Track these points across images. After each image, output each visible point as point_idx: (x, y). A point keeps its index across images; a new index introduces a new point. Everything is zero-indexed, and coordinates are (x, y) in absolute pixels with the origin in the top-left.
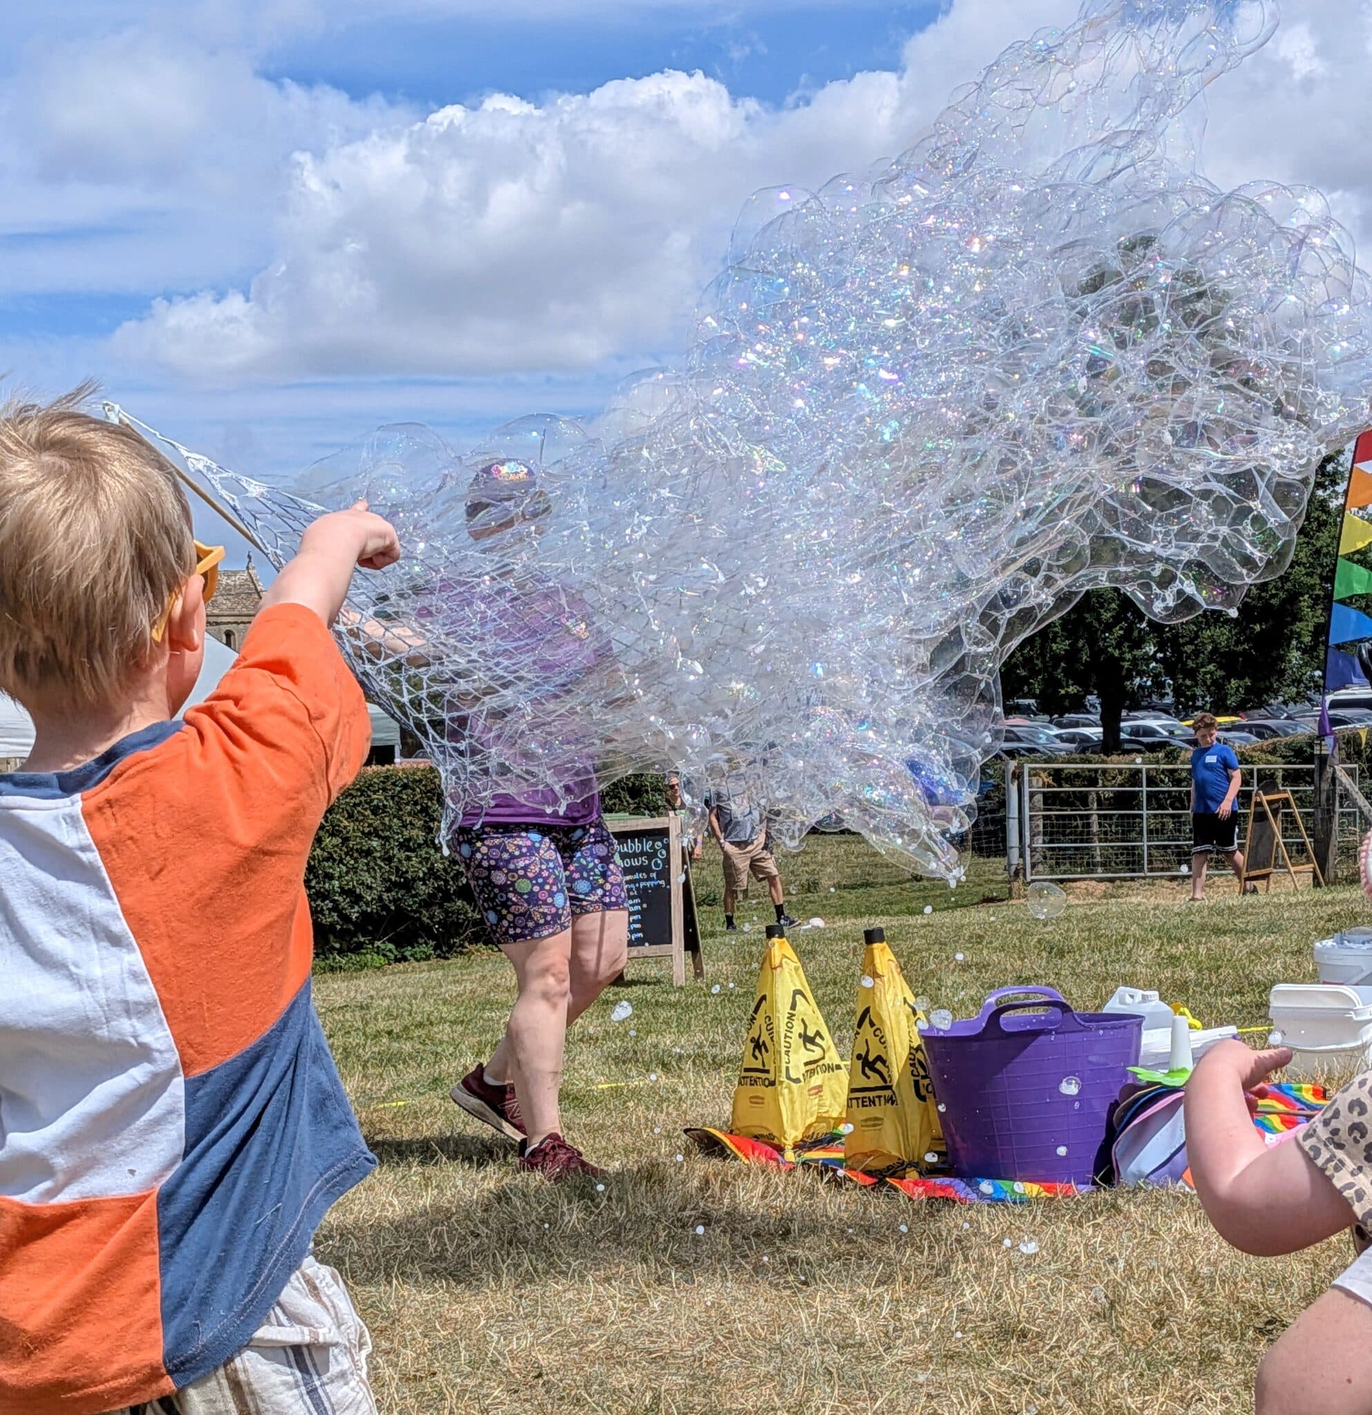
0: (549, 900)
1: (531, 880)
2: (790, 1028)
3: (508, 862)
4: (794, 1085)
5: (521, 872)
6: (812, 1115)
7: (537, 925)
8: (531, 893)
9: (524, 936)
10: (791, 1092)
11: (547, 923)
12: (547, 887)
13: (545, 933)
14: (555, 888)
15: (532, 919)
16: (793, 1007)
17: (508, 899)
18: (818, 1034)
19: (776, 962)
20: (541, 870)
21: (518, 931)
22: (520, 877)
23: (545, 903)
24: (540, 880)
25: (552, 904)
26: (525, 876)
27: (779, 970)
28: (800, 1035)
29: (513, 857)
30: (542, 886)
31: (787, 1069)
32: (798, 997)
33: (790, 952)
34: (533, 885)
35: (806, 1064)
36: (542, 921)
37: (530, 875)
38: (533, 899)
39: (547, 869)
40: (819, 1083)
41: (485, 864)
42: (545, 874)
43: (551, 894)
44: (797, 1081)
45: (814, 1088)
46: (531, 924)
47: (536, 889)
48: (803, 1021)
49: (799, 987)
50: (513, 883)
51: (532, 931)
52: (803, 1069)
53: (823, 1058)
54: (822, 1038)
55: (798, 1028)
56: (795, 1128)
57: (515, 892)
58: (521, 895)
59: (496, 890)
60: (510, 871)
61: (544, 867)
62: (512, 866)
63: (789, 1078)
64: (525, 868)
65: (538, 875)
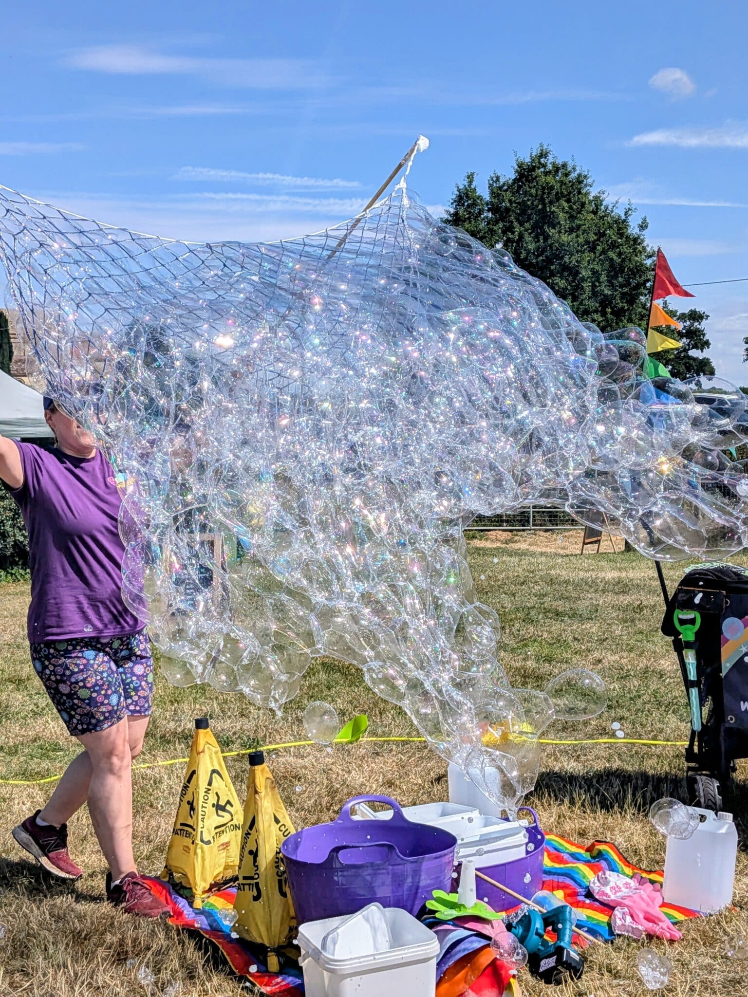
0: (106, 702)
1: (89, 688)
2: (206, 800)
3: (70, 676)
4: (205, 846)
5: (81, 684)
6: (220, 866)
7: (99, 721)
8: (90, 698)
9: (90, 731)
10: (203, 851)
11: (106, 718)
12: (103, 692)
13: (106, 726)
14: (109, 692)
15: (94, 718)
16: (210, 784)
17: (74, 704)
18: (228, 802)
19: (201, 749)
20: (97, 680)
21: (85, 726)
22: (80, 688)
23: (102, 704)
24: (97, 688)
25: (109, 704)
26: (85, 687)
27: (202, 755)
28: (213, 805)
29: (73, 673)
30: (98, 692)
31: (202, 832)
32: (215, 775)
33: (213, 740)
34: (92, 692)
35: (216, 828)
36: (102, 718)
37: (89, 685)
38: (91, 701)
39: (102, 679)
40: (226, 840)
41: (53, 678)
42: (100, 683)
43: (107, 696)
44: (208, 843)
45: (223, 844)
46: (93, 721)
47: (95, 695)
48: (217, 794)
49: (217, 768)
50: (76, 692)
51: (96, 726)
52: (213, 832)
53: (232, 820)
54: (232, 805)
55: (213, 800)
56: (204, 880)
57: (78, 698)
58: (83, 700)
59: (65, 698)
60: (72, 683)
61: (98, 678)
62: (73, 680)
63: (202, 841)
64: (84, 680)
65: (96, 685)
